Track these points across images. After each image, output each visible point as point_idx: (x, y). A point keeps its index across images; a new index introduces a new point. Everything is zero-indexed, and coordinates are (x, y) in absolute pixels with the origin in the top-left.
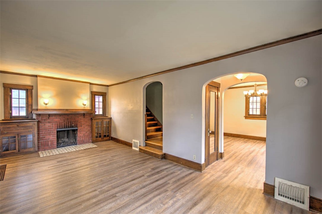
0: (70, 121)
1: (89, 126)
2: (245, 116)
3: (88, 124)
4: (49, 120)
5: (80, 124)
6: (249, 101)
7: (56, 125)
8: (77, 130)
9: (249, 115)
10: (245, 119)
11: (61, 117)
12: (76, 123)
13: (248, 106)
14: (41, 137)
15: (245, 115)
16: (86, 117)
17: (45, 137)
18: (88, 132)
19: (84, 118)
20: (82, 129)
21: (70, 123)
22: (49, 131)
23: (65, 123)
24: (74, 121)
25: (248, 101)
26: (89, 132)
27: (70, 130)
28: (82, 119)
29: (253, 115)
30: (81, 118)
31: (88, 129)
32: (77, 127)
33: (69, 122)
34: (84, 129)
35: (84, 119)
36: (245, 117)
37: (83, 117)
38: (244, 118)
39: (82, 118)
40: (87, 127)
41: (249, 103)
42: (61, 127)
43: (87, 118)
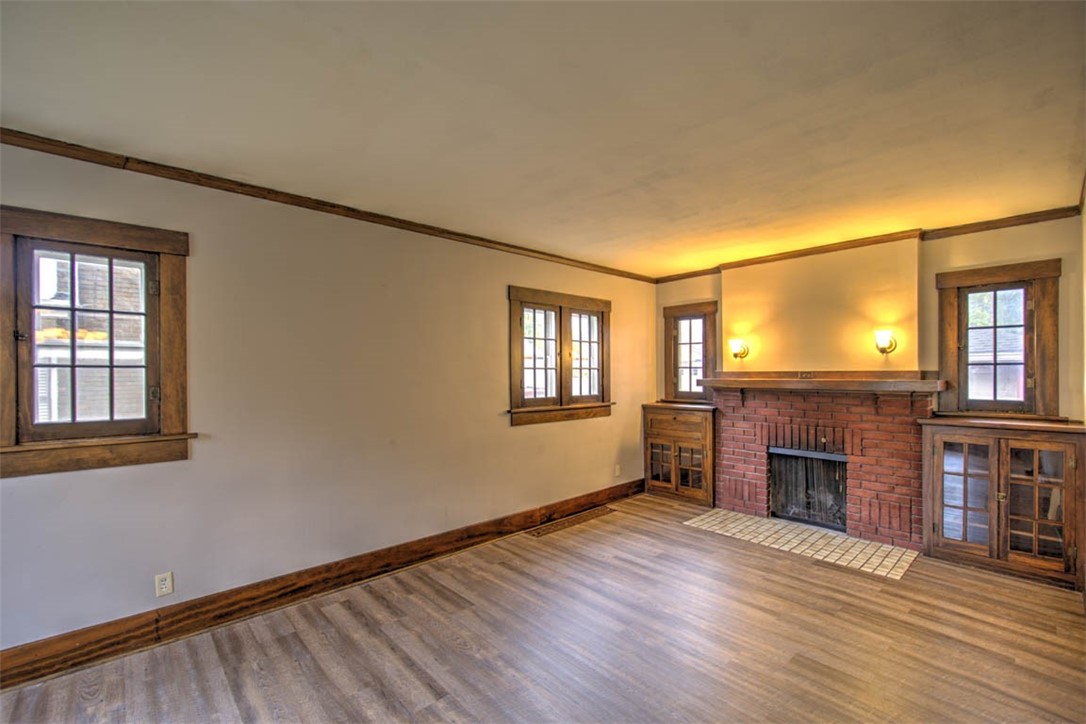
0: (813, 421)
1: (905, 458)
3: (900, 446)
4: (744, 411)
5: (857, 440)
7: (765, 433)
8: (845, 464)
11: (780, 402)
12: (839, 435)
14: (724, 462)
16: (885, 409)
17: (733, 467)
18: (898, 489)
19: (877, 413)
20: (868, 468)
21: (812, 431)
22: (744, 448)
23: (795, 427)
24: (830, 422)
26: (904, 490)
27: (817, 459)
28: (864, 418)
30: (864, 411)
31: (904, 472)
32: (842, 450)
33: (808, 426)
34: (879, 469)
35: (878, 418)
37: (873, 412)
39: (868, 414)
40: (895, 462)
42: (781, 442)
43: (893, 416)
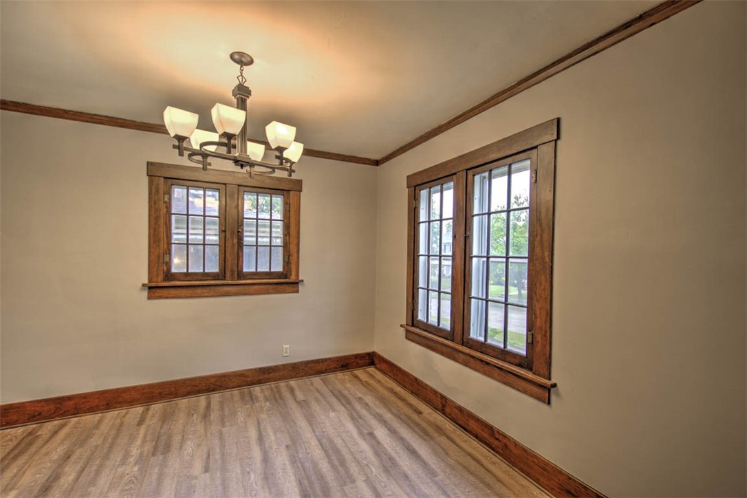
2: (146, 282)
6: (168, 206)
9: (169, 276)
10: (149, 298)
13: (162, 229)
15: (150, 281)
25: (163, 206)
29: (187, 275)
36: (150, 288)
38: (145, 293)
41: (169, 214)
